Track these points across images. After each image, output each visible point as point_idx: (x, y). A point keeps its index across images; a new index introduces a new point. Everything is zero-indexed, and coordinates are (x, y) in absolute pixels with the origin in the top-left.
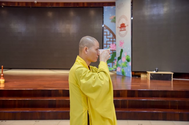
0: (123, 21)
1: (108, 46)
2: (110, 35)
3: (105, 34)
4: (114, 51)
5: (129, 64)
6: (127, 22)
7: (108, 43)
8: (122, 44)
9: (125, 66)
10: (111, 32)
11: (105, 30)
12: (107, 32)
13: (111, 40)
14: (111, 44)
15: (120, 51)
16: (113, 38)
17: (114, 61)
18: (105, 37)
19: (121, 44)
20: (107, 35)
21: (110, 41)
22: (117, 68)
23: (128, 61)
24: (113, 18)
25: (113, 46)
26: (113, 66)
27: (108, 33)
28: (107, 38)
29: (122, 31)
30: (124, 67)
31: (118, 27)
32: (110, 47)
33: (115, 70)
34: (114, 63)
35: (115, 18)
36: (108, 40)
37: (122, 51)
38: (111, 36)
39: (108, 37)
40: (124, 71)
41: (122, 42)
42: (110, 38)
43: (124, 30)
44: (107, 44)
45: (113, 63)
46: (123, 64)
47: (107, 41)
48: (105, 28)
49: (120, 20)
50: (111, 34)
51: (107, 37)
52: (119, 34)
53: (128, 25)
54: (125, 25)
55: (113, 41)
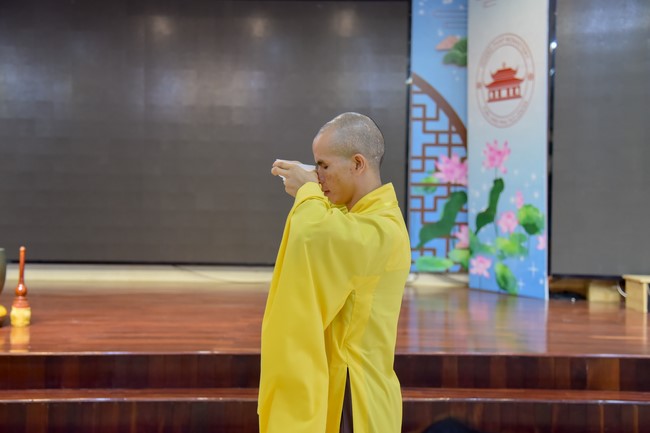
0: (506, 58)
1: (430, 164)
2: (437, 119)
3: (416, 113)
4: (453, 189)
5: (538, 242)
6: (529, 61)
7: (430, 152)
8: (497, 158)
9: (515, 249)
10: (442, 104)
11: (417, 99)
12: (424, 107)
13: (444, 139)
14: (443, 158)
15: (488, 186)
16: (450, 133)
17: (455, 231)
18: (416, 127)
19: (492, 159)
20: (424, 119)
21: (437, 144)
22: (474, 262)
23: (531, 228)
24: (450, 46)
25: (449, 166)
26: (448, 250)
27: (431, 112)
28: (425, 131)
29: (501, 99)
30: (511, 255)
31: (479, 86)
32: (437, 170)
33: (458, 268)
34: (454, 237)
35: (463, 46)
36: (431, 139)
37: (499, 185)
38: (444, 123)
39: (431, 126)
40: (509, 274)
41: (500, 147)
42: (437, 133)
43: (508, 98)
44: (424, 158)
45: (450, 239)
46: (503, 243)
47: (425, 146)
48: (415, 88)
49: (488, 53)
50: (443, 115)
51: (424, 126)
52: (487, 113)
53: (531, 77)
54: (518, 76)
55: (450, 145)
